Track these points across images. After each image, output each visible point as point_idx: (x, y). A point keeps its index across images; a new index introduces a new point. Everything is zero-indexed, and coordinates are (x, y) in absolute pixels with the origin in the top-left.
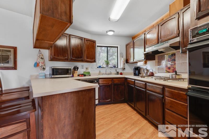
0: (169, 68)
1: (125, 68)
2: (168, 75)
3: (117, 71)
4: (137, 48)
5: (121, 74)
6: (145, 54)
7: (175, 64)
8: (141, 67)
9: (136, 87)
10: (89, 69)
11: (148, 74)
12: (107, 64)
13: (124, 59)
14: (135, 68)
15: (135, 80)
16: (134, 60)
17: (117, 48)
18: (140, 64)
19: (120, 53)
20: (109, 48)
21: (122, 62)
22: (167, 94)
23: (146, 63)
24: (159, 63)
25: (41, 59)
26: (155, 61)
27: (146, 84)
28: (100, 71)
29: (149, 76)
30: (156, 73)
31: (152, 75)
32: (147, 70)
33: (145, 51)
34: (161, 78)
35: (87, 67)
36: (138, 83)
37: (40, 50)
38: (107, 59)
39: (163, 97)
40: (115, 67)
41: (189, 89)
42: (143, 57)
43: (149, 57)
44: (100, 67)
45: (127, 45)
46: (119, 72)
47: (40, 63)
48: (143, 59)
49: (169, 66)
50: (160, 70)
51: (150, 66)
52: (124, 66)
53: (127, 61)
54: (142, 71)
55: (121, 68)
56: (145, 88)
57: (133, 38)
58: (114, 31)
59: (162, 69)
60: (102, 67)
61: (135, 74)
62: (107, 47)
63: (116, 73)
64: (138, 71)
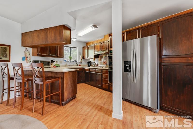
0: (104, 62)
1: (82, 62)
2: (104, 65)
3: (77, 64)
4: (90, 50)
5: (80, 66)
6: (94, 55)
7: (106, 61)
8: (92, 61)
9: (90, 72)
10: (58, 62)
11: (96, 65)
12: (71, 59)
13: (81, 56)
14: (88, 62)
15: (90, 68)
16: (88, 58)
17: (76, 49)
18: (92, 60)
19: (79, 53)
20: (71, 48)
21: (80, 58)
22: (103, 72)
23: (94, 59)
24: (101, 60)
25: (29, 55)
26: (98, 59)
27: (95, 70)
28: (66, 64)
29: (96, 66)
30: (99, 65)
31: (97, 65)
32: (95, 63)
33: (94, 54)
34: (101, 67)
35: (57, 61)
36: (91, 70)
37: (26, 48)
38: (70, 56)
39: (102, 74)
40: (75, 61)
41: (109, 69)
42: (93, 56)
43: (96, 56)
44: (65, 61)
45: (83, 48)
46: (78, 65)
47: (28, 58)
48: (93, 57)
49: (104, 61)
50: (101, 63)
51: (96, 61)
52: (81, 61)
53: (83, 58)
54: (92, 64)
55: (80, 62)
56: (95, 72)
57: (87, 43)
58: (76, 39)
59: (102, 63)
60: (66, 61)
61: (88, 66)
62: (70, 47)
63: (77, 65)
64: (90, 64)
